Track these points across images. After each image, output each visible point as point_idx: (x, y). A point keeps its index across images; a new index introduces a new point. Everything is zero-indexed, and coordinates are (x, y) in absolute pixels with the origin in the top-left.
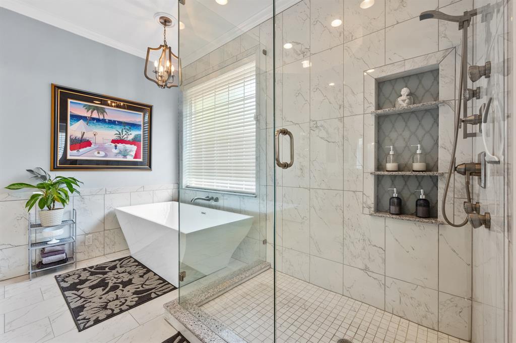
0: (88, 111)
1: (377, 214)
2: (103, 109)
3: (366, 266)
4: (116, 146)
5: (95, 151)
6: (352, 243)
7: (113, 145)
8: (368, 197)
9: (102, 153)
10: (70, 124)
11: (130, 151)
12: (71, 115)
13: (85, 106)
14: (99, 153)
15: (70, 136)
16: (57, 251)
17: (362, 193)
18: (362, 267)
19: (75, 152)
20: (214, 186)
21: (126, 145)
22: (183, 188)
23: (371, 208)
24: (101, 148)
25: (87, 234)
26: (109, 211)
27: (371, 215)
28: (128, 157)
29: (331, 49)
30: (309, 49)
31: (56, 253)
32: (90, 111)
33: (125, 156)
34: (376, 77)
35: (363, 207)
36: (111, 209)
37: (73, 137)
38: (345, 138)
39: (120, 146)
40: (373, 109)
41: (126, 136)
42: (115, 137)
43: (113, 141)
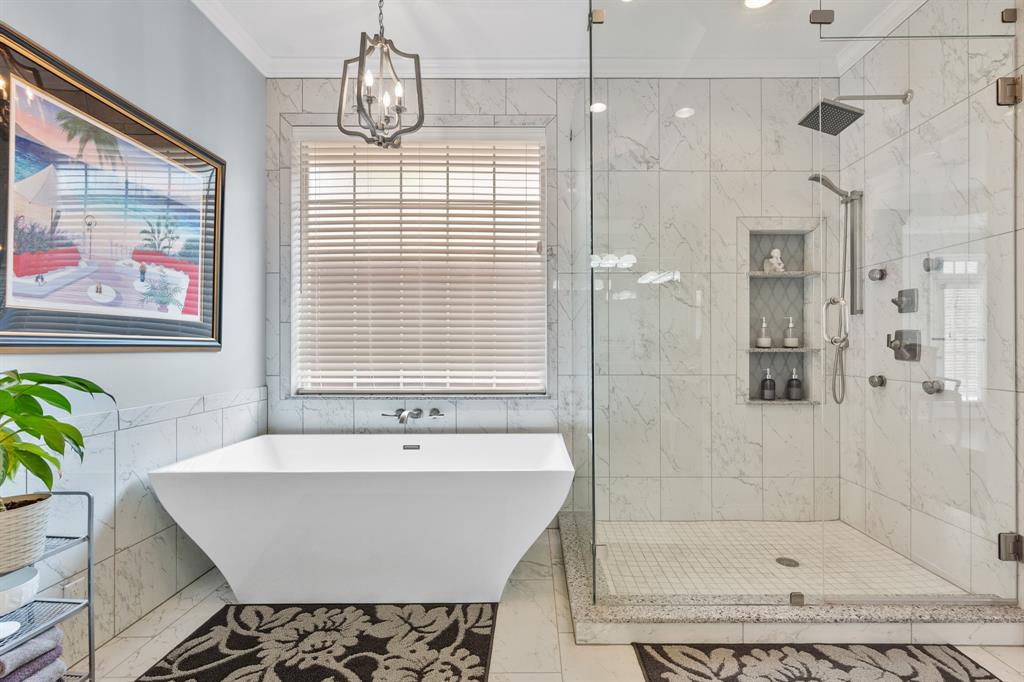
0: (70, 137)
1: (753, 402)
2: (112, 141)
3: (741, 471)
4: (143, 272)
5: (90, 284)
6: (724, 445)
7: (137, 266)
8: (742, 381)
9: (109, 294)
10: (17, 173)
11: (175, 290)
12: (17, 137)
13: (62, 115)
14: (99, 291)
15: (16, 222)
16: (41, 656)
17: (734, 377)
18: (737, 474)
19: (30, 280)
20: (398, 384)
21: (165, 270)
22: (292, 395)
23: (745, 395)
24: (106, 275)
25: (68, 579)
26: (128, 483)
27: (749, 404)
28: (170, 307)
29: (692, 172)
30: (658, 160)
31: (36, 665)
32: (77, 138)
33: (163, 305)
34: (751, 228)
35: (737, 395)
36: (133, 479)
37: (25, 224)
38: (713, 303)
39: (153, 270)
40: (746, 269)
41: (165, 243)
42: (139, 242)
43: (139, 255)
